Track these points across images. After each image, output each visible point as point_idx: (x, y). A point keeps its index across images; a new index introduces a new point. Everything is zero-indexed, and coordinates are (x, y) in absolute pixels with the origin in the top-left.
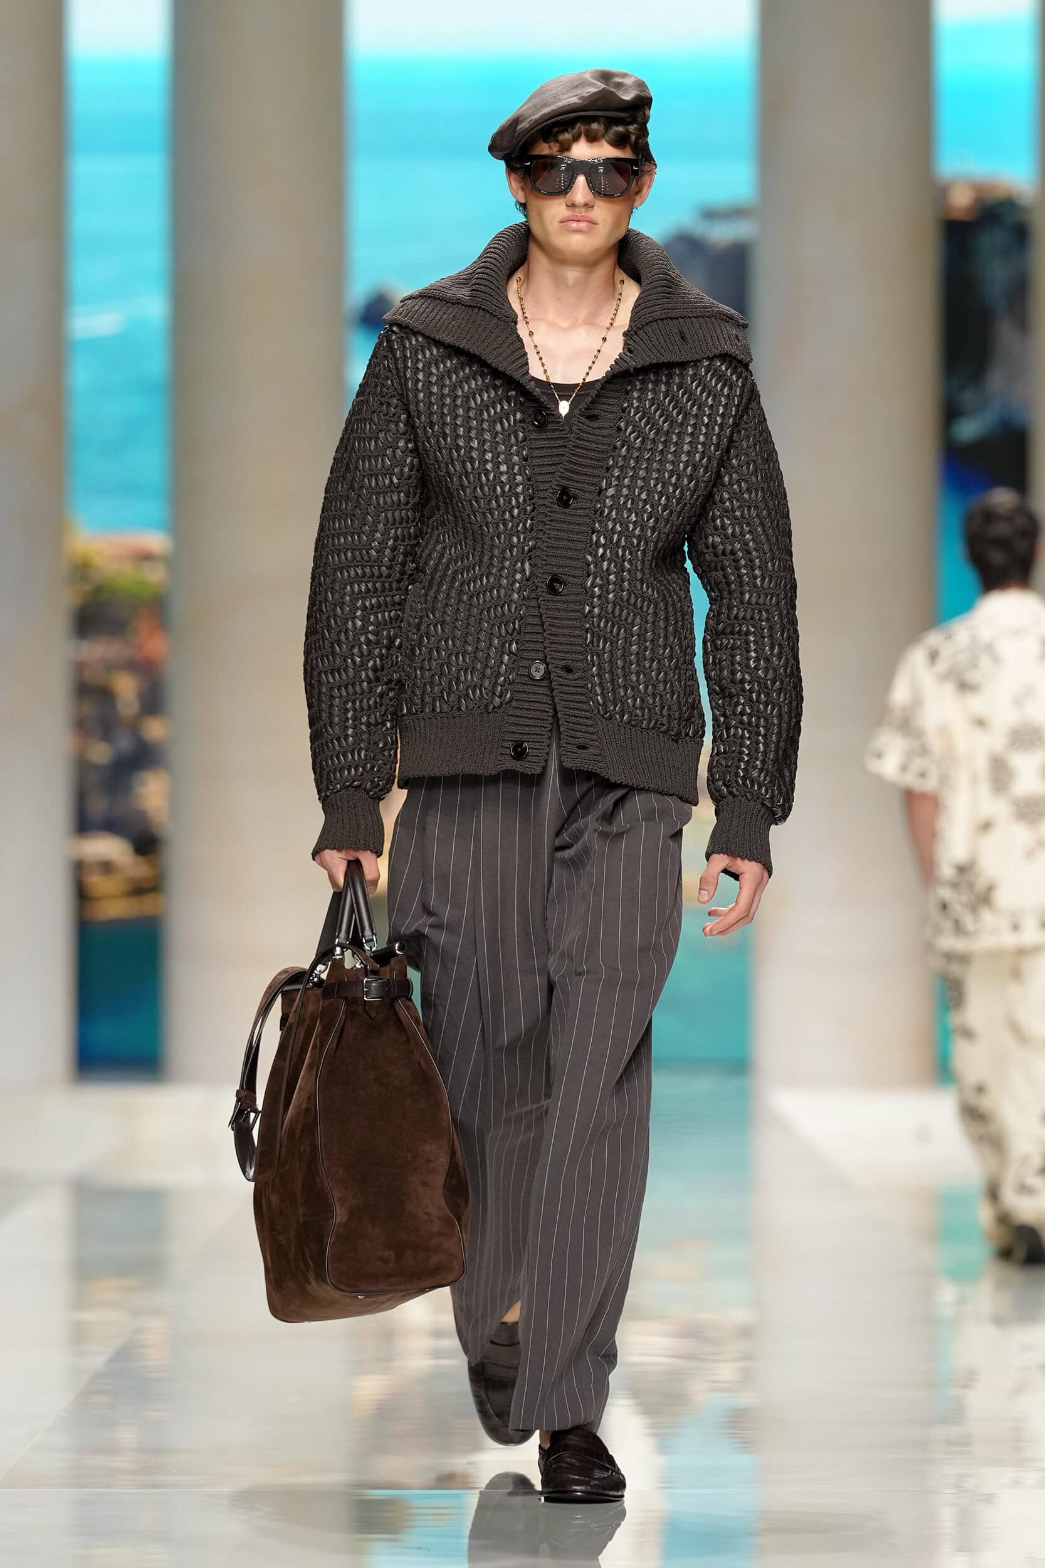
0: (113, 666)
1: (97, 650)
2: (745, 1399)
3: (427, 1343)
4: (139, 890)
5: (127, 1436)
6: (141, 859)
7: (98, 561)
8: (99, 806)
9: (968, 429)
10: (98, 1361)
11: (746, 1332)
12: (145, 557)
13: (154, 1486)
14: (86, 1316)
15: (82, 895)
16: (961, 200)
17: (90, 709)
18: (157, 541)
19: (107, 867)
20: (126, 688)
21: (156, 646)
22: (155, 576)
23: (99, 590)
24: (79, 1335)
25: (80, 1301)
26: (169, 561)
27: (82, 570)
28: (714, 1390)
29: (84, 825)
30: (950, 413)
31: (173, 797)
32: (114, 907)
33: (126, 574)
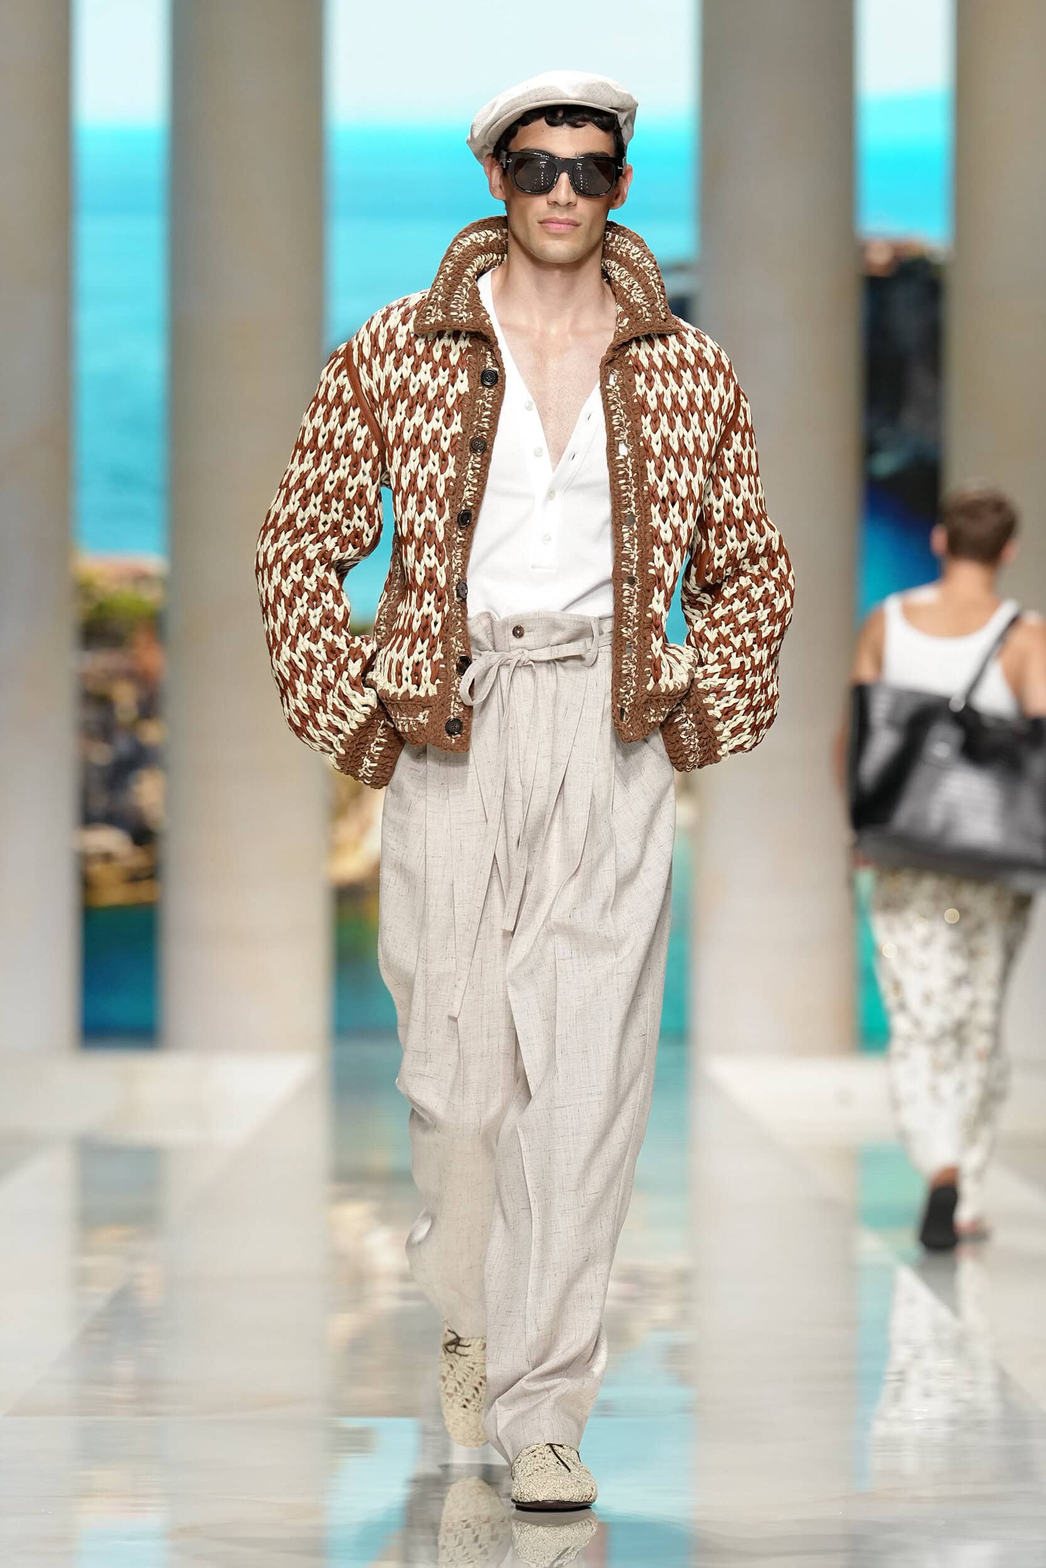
0: (114, 676)
1: (101, 661)
2: (682, 1337)
3: (396, 1287)
4: (135, 878)
5: (124, 1368)
6: (139, 849)
7: (100, 582)
8: (101, 803)
9: (886, 464)
11: (684, 1277)
12: (141, 578)
13: (151, 1414)
14: (89, 1262)
15: (87, 884)
16: (880, 257)
17: (92, 714)
18: (153, 561)
19: (107, 857)
20: (125, 696)
21: (151, 657)
22: (151, 596)
23: (101, 607)
24: (83, 1278)
25: (83, 1248)
26: (166, 582)
27: (84, 589)
28: (654, 1329)
29: (89, 819)
30: (870, 448)
31: (169, 795)
32: (114, 894)
33: (124, 594)
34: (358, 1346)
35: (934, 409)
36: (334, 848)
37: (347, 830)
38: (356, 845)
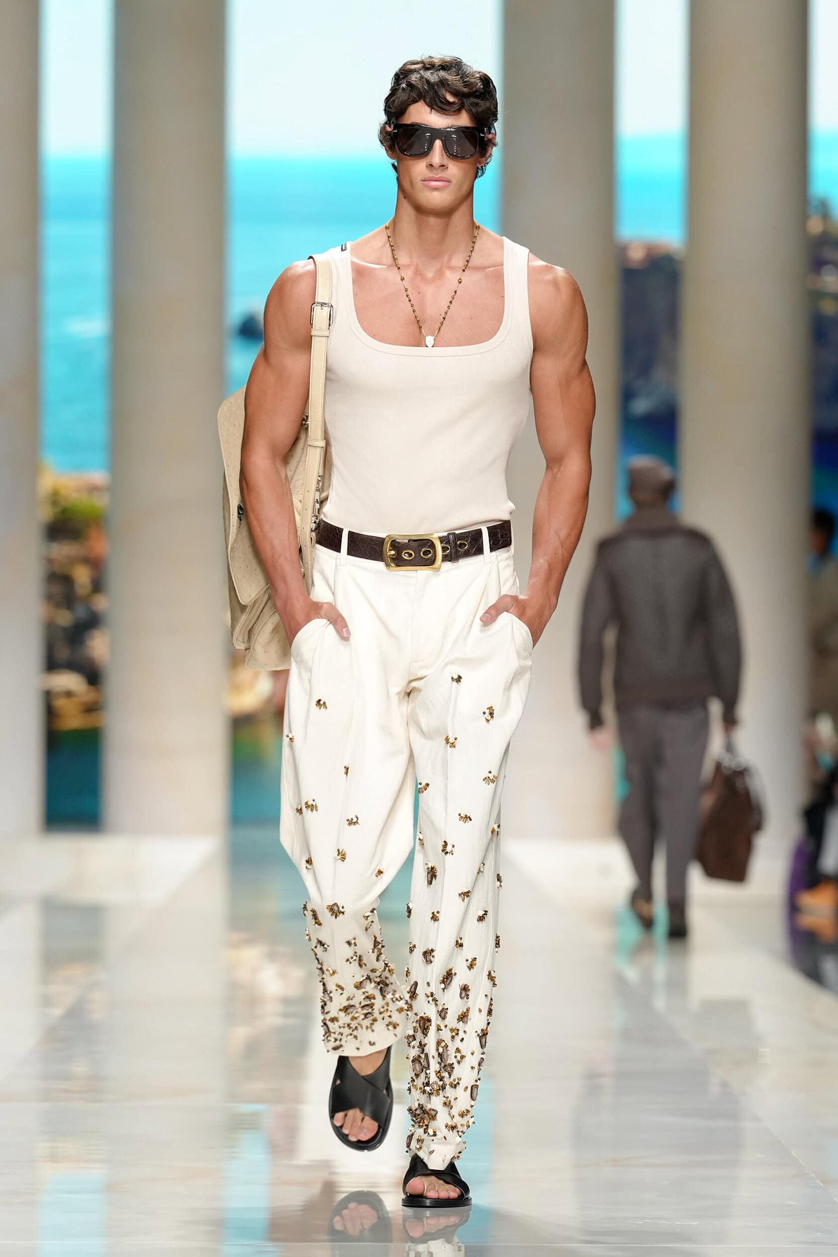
0: (74, 561)
1: (63, 550)
3: (279, 1008)
4: (86, 710)
5: (80, 1068)
6: (92, 687)
7: (64, 492)
8: (63, 653)
9: (641, 406)
10: (57, 1012)
12: (93, 489)
13: (97, 1101)
14: (51, 989)
15: (50, 713)
16: (637, 255)
17: (57, 589)
18: (99, 476)
19: (69, 694)
20: (82, 576)
21: (101, 548)
22: (101, 501)
23: (64, 511)
24: (46, 1001)
26: (110, 489)
27: (55, 498)
29: (52, 665)
30: (627, 395)
31: (113, 648)
32: (72, 720)
34: (252, 1049)
35: (673, 367)
36: (235, 687)
37: (245, 674)
38: (251, 685)
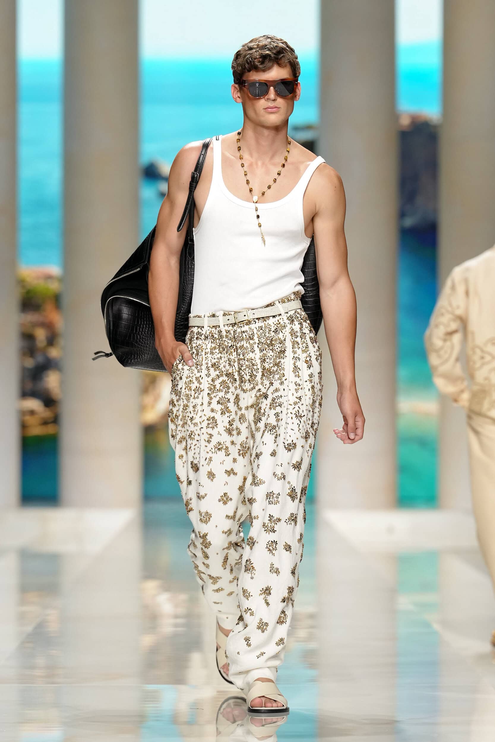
0: (35, 325)
1: (30, 317)
2: (312, 645)
3: (172, 621)
4: (46, 422)
5: (41, 661)
6: (47, 409)
7: (28, 279)
8: (30, 386)
9: (409, 222)
10: (29, 629)
11: (312, 616)
12: (49, 277)
13: (54, 683)
14: (25, 608)
15: (24, 426)
16: (405, 121)
17: (26, 344)
18: (55, 270)
19: (32, 413)
20: (41, 335)
21: (54, 316)
22: (54, 286)
23: (28, 292)
24: (22, 617)
25: (23, 602)
26: (61, 280)
27: (21, 282)
28: (298, 641)
29: (25, 394)
30: (402, 215)
31: (62, 383)
32: (36, 431)
33: (40, 285)
34: (154, 651)
36: (143, 408)
37: (148, 399)
38: (153, 407)
